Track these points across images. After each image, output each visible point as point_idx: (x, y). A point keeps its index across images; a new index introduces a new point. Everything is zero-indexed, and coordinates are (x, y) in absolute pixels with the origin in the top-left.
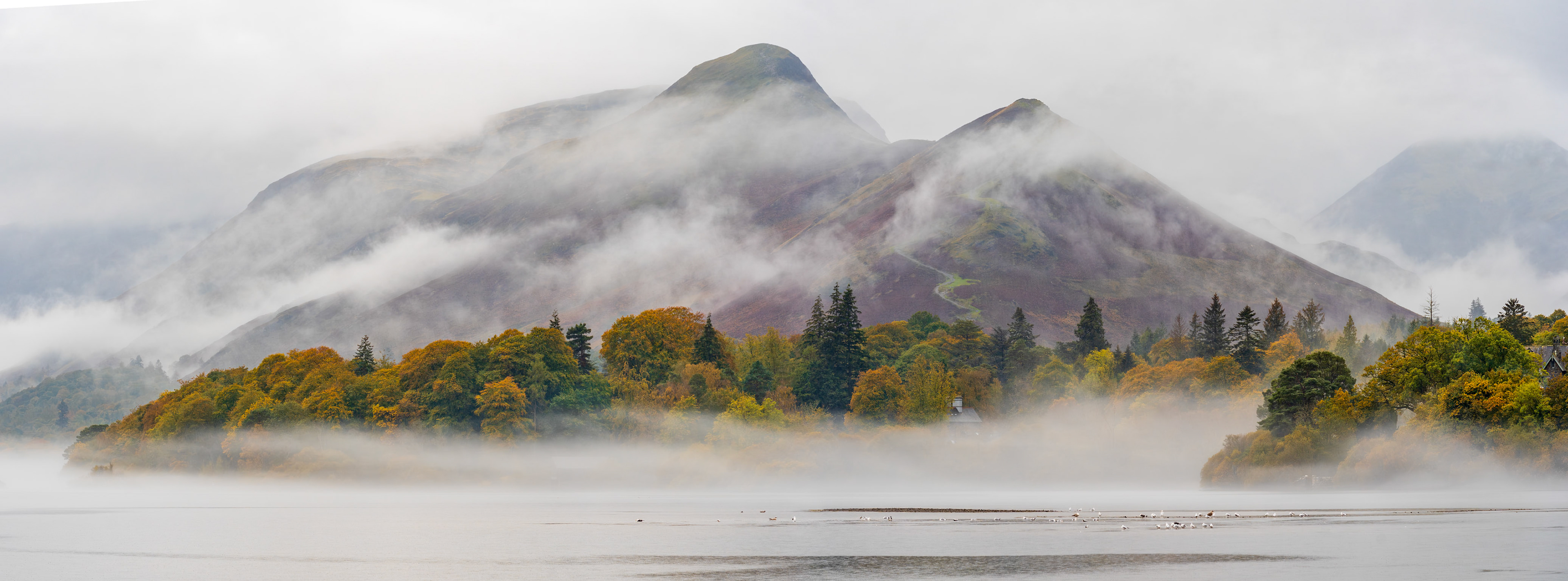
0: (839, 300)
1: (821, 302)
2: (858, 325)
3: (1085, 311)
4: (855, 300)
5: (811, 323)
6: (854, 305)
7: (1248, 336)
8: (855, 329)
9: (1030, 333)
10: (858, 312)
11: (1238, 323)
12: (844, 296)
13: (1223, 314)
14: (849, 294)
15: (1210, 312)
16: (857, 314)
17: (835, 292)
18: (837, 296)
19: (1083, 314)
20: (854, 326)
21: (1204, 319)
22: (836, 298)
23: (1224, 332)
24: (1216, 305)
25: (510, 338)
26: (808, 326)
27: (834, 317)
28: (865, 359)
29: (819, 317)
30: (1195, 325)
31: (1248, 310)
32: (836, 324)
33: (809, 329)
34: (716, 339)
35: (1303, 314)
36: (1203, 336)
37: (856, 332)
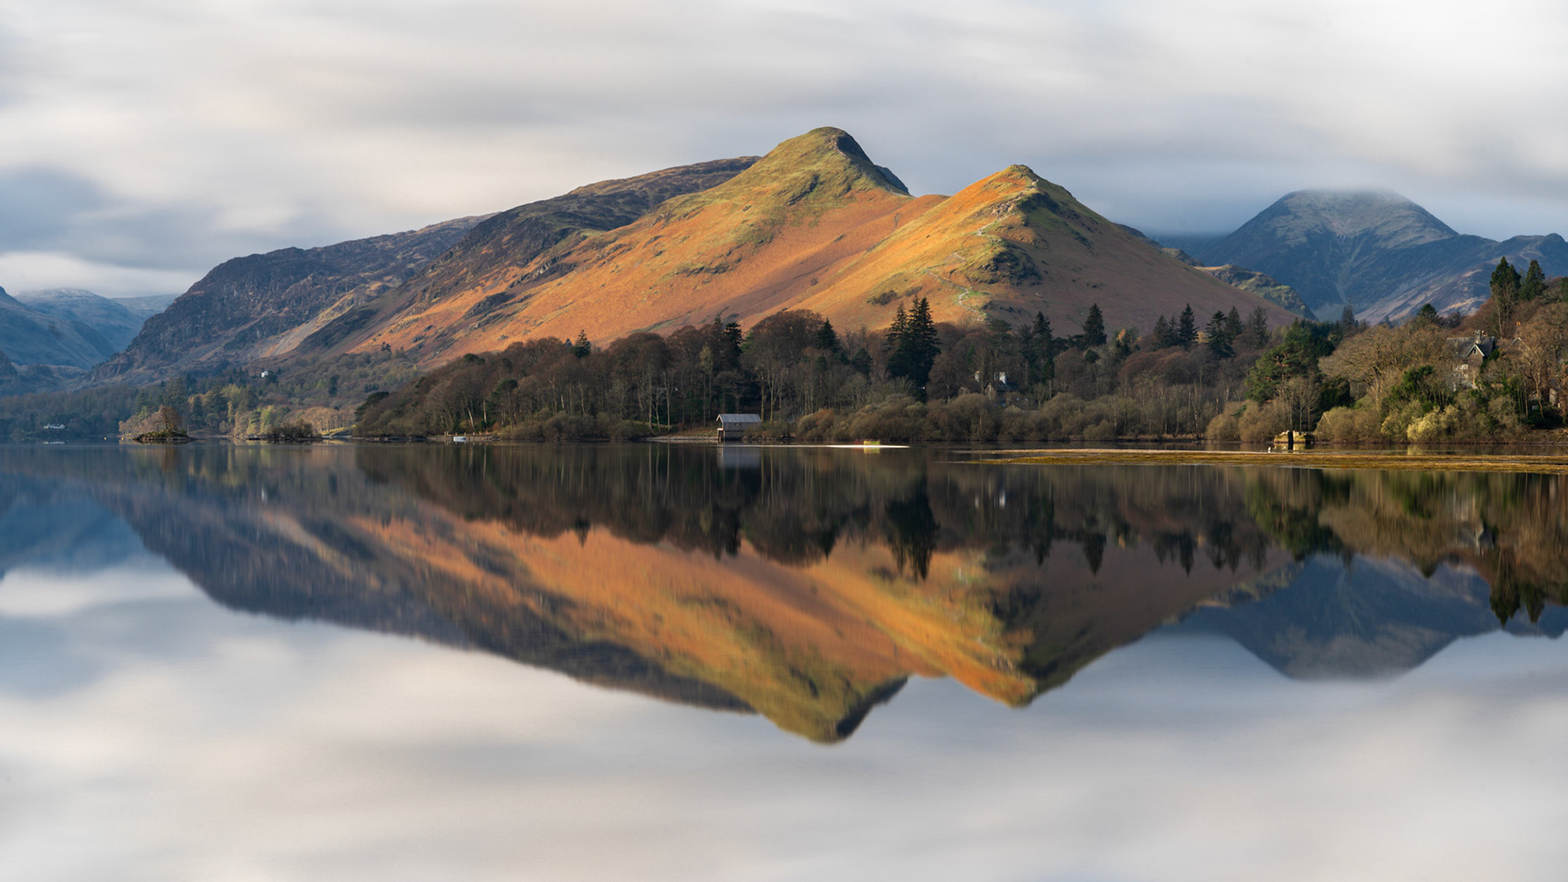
0: (918, 304)
1: (904, 306)
2: (931, 322)
3: (1090, 312)
4: (928, 304)
6: (928, 307)
8: (929, 324)
9: (1047, 328)
10: (931, 311)
11: (1211, 321)
13: (1194, 315)
15: (1184, 313)
16: (931, 313)
19: (1090, 314)
20: (928, 322)
21: (1180, 319)
22: (916, 302)
23: (1194, 328)
24: (1188, 309)
25: (687, 331)
26: (893, 322)
27: (915, 316)
28: (936, 346)
29: (902, 316)
30: (1173, 323)
31: (1220, 312)
32: (916, 321)
33: (894, 324)
34: (832, 332)
35: (1253, 314)
36: (1179, 330)
37: (929, 327)
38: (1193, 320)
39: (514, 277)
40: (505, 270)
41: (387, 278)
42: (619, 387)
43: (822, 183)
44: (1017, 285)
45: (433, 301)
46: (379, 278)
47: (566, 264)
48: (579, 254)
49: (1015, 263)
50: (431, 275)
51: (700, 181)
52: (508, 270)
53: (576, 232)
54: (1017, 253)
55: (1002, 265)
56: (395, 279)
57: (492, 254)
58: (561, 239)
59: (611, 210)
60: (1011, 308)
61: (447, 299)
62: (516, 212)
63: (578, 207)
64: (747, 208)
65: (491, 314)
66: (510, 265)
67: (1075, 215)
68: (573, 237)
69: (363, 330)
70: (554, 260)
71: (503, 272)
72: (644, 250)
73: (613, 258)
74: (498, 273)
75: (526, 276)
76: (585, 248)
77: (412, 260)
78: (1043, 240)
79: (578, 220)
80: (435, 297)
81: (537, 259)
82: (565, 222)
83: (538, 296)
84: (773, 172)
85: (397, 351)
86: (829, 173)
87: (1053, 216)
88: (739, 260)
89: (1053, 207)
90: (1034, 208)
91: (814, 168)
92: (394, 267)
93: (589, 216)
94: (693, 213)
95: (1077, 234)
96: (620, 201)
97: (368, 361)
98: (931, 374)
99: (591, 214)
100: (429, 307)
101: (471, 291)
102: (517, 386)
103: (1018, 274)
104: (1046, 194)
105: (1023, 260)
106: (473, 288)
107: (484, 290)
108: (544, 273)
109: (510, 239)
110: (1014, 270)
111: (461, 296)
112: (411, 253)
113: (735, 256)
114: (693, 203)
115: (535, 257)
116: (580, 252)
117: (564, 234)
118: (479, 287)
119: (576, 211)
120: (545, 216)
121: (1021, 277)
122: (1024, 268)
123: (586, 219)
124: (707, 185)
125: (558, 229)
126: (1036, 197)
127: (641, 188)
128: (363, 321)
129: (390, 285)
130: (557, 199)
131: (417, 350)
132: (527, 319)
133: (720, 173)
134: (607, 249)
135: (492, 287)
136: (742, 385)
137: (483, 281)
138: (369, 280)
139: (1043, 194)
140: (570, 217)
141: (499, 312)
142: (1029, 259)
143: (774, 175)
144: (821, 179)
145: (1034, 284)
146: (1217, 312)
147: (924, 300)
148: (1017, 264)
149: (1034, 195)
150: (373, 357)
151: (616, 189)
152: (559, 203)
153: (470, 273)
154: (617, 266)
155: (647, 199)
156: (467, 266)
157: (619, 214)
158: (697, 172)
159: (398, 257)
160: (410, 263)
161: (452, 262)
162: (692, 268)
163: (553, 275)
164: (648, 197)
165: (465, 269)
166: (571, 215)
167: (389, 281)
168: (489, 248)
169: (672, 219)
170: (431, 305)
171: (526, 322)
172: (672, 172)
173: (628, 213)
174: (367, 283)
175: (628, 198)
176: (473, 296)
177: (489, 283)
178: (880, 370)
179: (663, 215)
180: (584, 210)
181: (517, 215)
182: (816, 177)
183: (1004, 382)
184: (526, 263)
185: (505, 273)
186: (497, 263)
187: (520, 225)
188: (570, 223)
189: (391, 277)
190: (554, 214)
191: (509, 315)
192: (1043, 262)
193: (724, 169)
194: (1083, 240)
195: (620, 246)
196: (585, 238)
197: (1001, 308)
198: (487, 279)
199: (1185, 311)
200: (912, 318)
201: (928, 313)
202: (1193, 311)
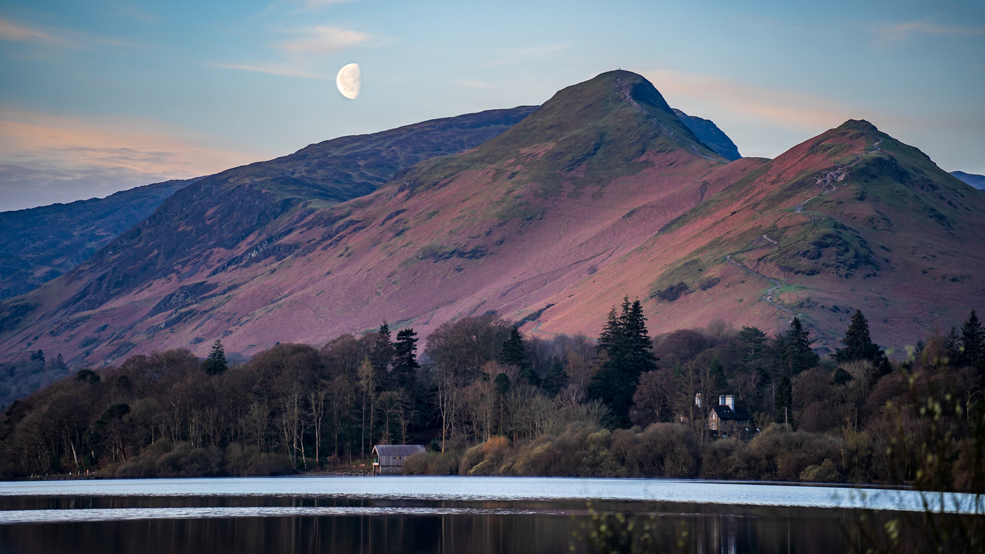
0: (628, 308)
1: (616, 311)
2: (645, 332)
3: (852, 321)
4: (642, 309)
5: (606, 329)
6: (641, 313)
8: (642, 334)
9: (806, 340)
10: (645, 319)
12: (633, 306)
13: (981, 327)
14: (637, 304)
15: (967, 325)
16: (644, 321)
17: (625, 302)
18: (627, 305)
19: (851, 323)
20: (642, 332)
21: (962, 331)
22: (625, 307)
26: (604, 331)
27: (625, 324)
29: (613, 323)
30: (953, 336)
32: (626, 330)
33: (604, 334)
34: (521, 342)
37: (643, 338)
39: (219, 261)
40: (208, 251)
41: (58, 261)
42: (257, 412)
43: (610, 142)
44: (846, 277)
45: (111, 293)
46: (46, 261)
47: (285, 246)
48: (301, 233)
49: (843, 248)
50: (111, 259)
51: (465, 138)
52: (212, 253)
53: (301, 204)
54: (846, 235)
55: (826, 252)
56: (69, 262)
57: (192, 231)
58: (282, 212)
59: (350, 176)
60: (836, 307)
61: (131, 291)
62: (226, 176)
63: (306, 171)
64: (513, 175)
65: (183, 310)
66: (214, 246)
67: (932, 186)
68: (298, 210)
69: (15, 332)
70: (270, 240)
71: (205, 254)
72: (381, 229)
73: (342, 237)
74: (199, 255)
75: (234, 259)
76: (310, 225)
77: (93, 238)
78: (884, 219)
79: (305, 188)
80: (115, 288)
81: (251, 238)
82: (287, 191)
83: (245, 286)
84: (547, 129)
85: (53, 360)
86: (619, 130)
87: (899, 186)
88: (501, 242)
89: (901, 175)
90: (873, 177)
91: (600, 123)
92: (67, 247)
93: (320, 183)
94: (446, 181)
95: (933, 210)
96: (361, 163)
97: (12, 374)
98: (635, 397)
99: (323, 180)
100: (106, 301)
101: (163, 280)
102: (128, 412)
103: (848, 263)
104: (892, 158)
105: (856, 244)
106: (166, 276)
107: (180, 279)
108: (256, 257)
109: (216, 212)
110: (841, 258)
111: (149, 286)
112: (93, 228)
113: (496, 237)
114: (445, 168)
115: (247, 235)
116: (302, 230)
117: (286, 205)
118: (173, 275)
119: (303, 177)
120: (261, 183)
121: (851, 267)
122: (856, 255)
123: (315, 186)
124: (474, 143)
125: (278, 199)
126: (879, 162)
127: (389, 147)
128: (16, 319)
129: (62, 270)
130: (280, 160)
131: (84, 358)
132: (228, 317)
133: (492, 127)
134: (336, 225)
135: (190, 274)
136: (409, 409)
137: (179, 267)
138: (32, 264)
139: (886, 158)
140: (294, 184)
141: (192, 307)
142: (863, 243)
143: (548, 132)
144: (608, 138)
145: (869, 276)
148: (847, 250)
149: (874, 159)
150: (18, 369)
151: (357, 147)
152: (282, 166)
153: (161, 256)
154: (347, 249)
155: (396, 161)
156: (158, 247)
157: (359, 181)
158: (462, 126)
159: (75, 234)
160: (90, 241)
161: (140, 241)
162: (441, 252)
163: (267, 260)
164: (397, 158)
165: (156, 252)
166: (295, 181)
167: (60, 265)
168: (188, 224)
169: (420, 188)
170: (109, 297)
171: (228, 321)
172: (431, 126)
173: (371, 179)
174: (29, 267)
175: (372, 160)
176: (165, 285)
177: (187, 269)
178: (574, 392)
179: (407, 184)
180: (314, 175)
181: (226, 180)
182: (602, 136)
183: (731, 407)
184: (237, 243)
185: (208, 257)
186: (198, 243)
187: (229, 194)
188: (293, 192)
189: (63, 260)
190: (274, 180)
191: (206, 312)
192: (883, 247)
193: (497, 122)
194: (941, 218)
195: (352, 222)
196: (312, 211)
197: (823, 307)
198: (184, 264)
199: (969, 322)
200: (622, 327)
201: (641, 320)
202: (979, 322)
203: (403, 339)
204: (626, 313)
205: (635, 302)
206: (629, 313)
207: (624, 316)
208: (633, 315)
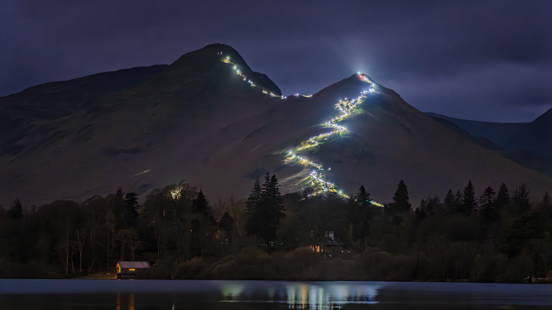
0: (269, 180)
2: (279, 193)
3: (398, 187)
4: (277, 180)
6: (276, 182)
7: (489, 201)
8: (277, 195)
9: (368, 198)
11: (485, 194)
12: (271, 178)
13: (474, 189)
15: (466, 188)
16: (278, 187)
17: (267, 176)
20: (277, 193)
21: (464, 192)
22: (267, 179)
23: (474, 199)
24: (470, 185)
25: (96, 198)
26: (251, 193)
27: (267, 189)
28: (282, 211)
29: (257, 188)
30: (459, 195)
31: (489, 188)
32: (267, 193)
33: (252, 195)
34: (205, 200)
35: (518, 189)
36: (463, 201)
37: (277, 197)
38: (474, 193)
136: (136, 240)
146: (487, 187)
147: (274, 177)
183: (332, 238)
199: (467, 186)
200: (265, 190)
201: (276, 187)
202: (473, 187)
203: (129, 198)
204: (268, 182)
205: (273, 176)
206: (269, 182)
207: (266, 184)
208: (272, 183)
